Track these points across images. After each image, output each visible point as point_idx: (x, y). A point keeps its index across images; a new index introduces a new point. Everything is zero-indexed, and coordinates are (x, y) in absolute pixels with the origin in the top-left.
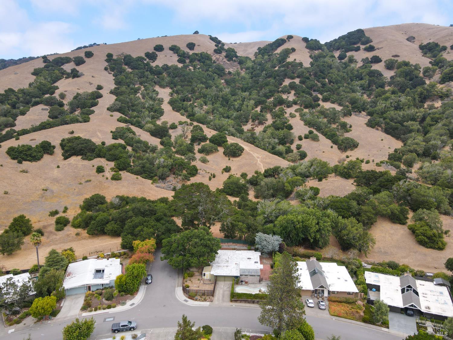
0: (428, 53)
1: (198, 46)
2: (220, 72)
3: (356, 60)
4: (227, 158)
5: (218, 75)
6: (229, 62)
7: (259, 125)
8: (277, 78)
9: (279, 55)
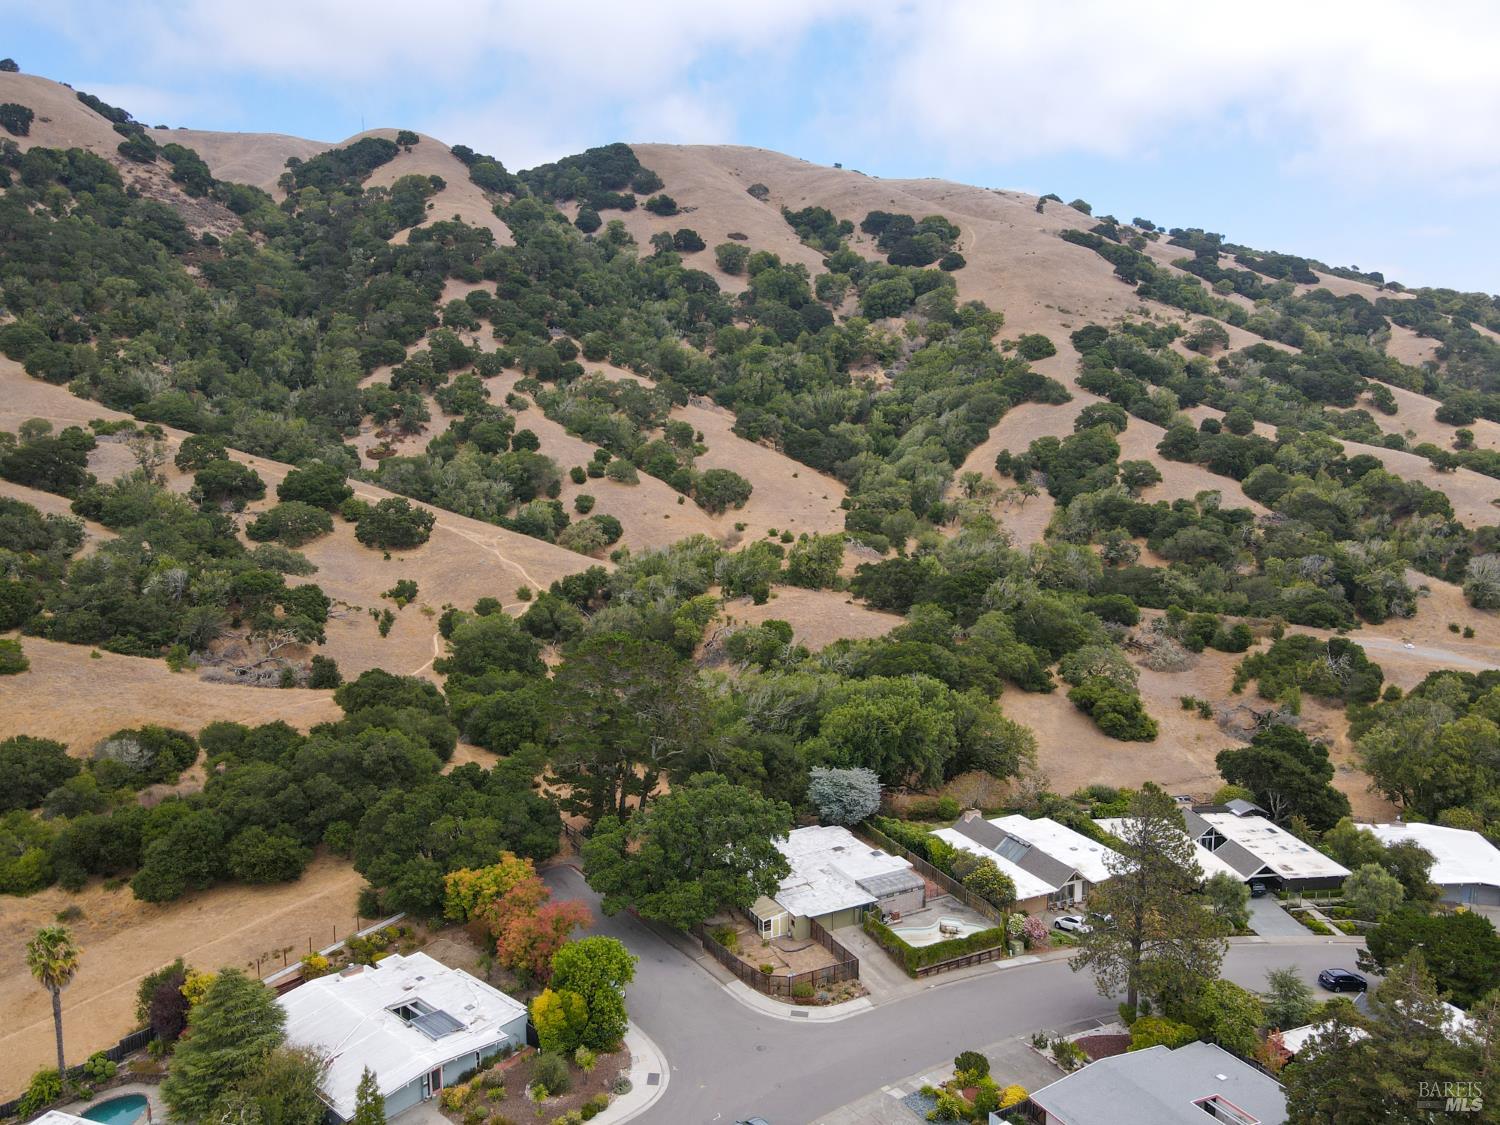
0: (812, 235)
1: (45, 120)
2: (170, 233)
3: (631, 237)
4: (379, 555)
5: (168, 244)
6: (193, 201)
7: (406, 436)
8: (416, 273)
9: (389, 194)
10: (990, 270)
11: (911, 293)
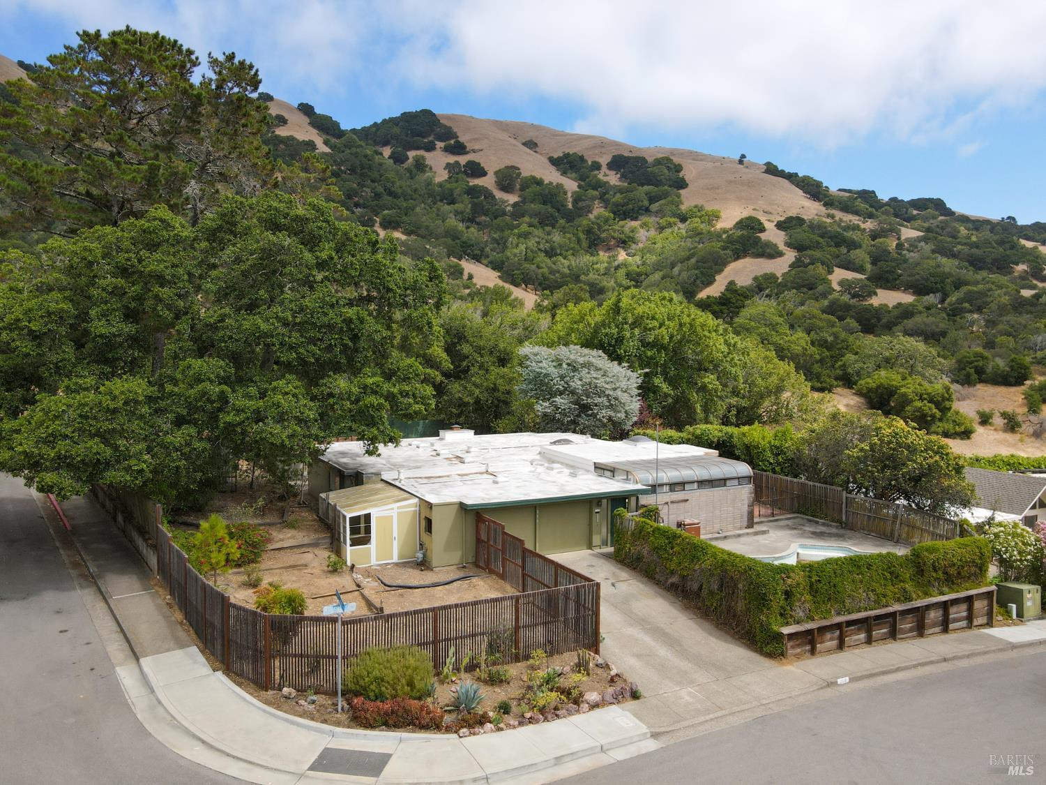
0: (569, 171)
3: (430, 167)
10: (708, 189)
11: (646, 203)
